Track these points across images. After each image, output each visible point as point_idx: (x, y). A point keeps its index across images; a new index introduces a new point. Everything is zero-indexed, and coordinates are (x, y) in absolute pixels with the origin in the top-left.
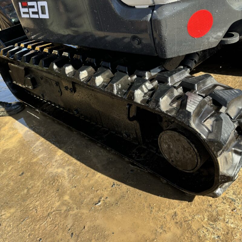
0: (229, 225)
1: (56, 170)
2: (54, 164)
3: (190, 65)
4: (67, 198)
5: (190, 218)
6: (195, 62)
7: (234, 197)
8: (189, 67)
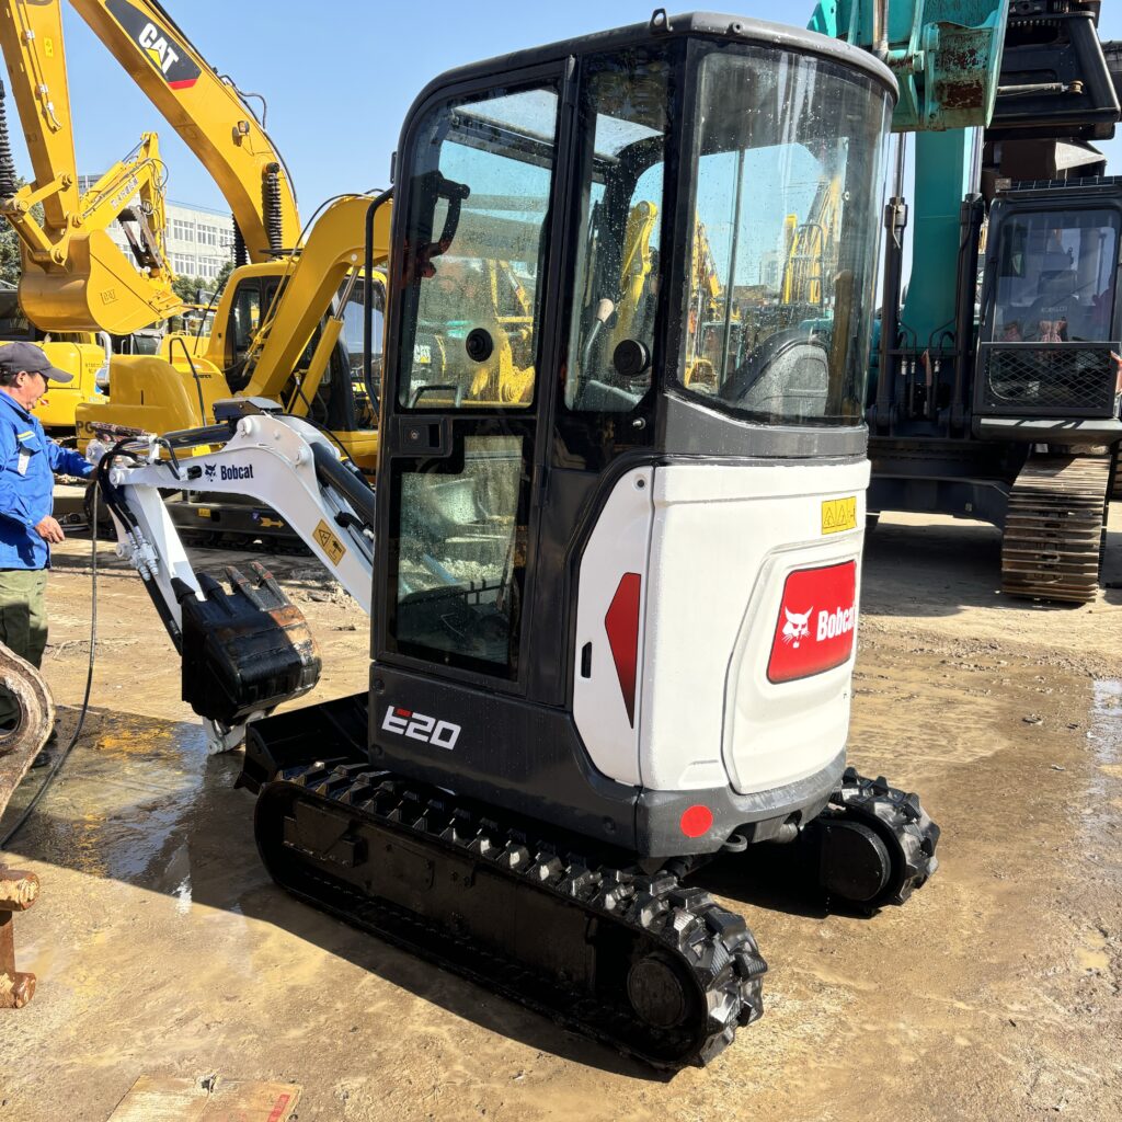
0: (718, 1109)
1: (424, 1029)
2: (416, 1018)
3: (678, 871)
4: (459, 1067)
5: (665, 1100)
6: (687, 867)
7: (728, 1080)
8: (676, 874)
